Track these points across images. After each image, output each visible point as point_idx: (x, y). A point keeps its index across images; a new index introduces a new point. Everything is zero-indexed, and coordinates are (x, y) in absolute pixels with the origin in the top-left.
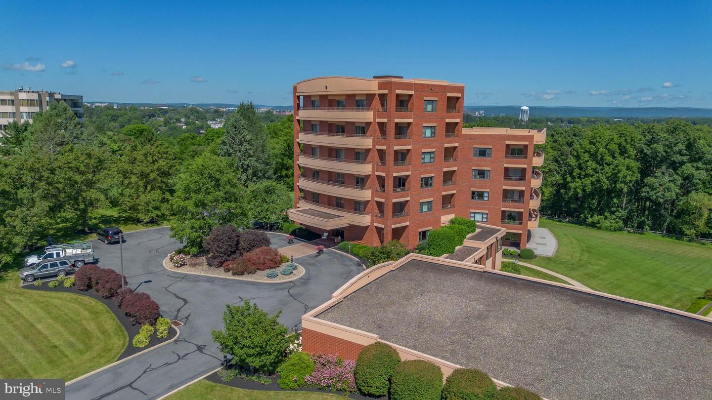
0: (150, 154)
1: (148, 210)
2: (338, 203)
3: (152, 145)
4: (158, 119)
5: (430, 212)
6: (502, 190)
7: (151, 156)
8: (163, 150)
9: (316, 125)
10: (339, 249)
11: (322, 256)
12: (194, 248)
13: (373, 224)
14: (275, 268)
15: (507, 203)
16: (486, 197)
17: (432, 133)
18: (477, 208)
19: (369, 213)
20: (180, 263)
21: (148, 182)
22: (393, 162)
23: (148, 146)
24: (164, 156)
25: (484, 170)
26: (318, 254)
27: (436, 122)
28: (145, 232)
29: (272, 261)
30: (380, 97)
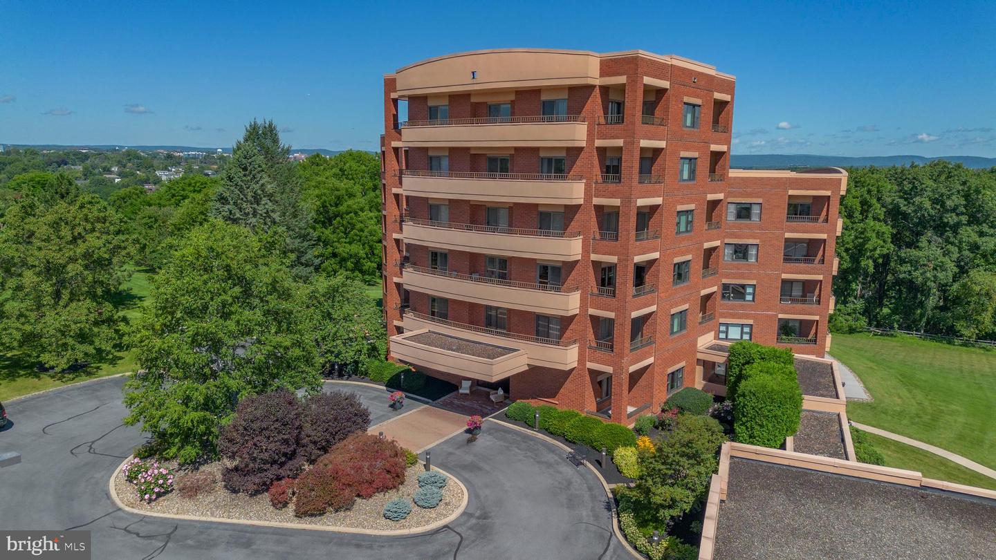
0: (67, 223)
1: (65, 345)
2: (491, 319)
3: (71, 203)
4: (72, 167)
5: (683, 332)
6: (780, 281)
7: (68, 228)
8: (96, 213)
9: (439, 158)
10: (507, 417)
11: (483, 440)
12: (188, 448)
13: (585, 365)
14: (395, 487)
15: (789, 306)
16: (749, 294)
17: (691, 172)
18: (733, 316)
19: (575, 342)
20: (157, 490)
21: (62, 283)
22: (634, 232)
23: (61, 206)
24: (98, 226)
25: (747, 245)
26: (469, 436)
27: (697, 150)
28: (58, 394)
29: (389, 472)
30: (605, 90)
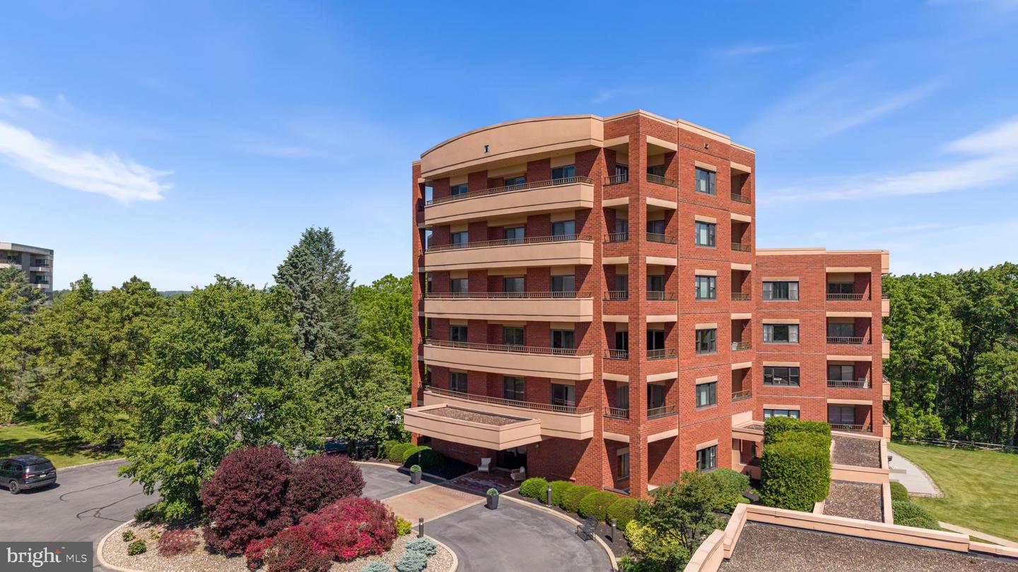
5: (713, 407)
9: (459, 233)
10: (521, 495)
13: (601, 435)
14: (379, 552)
15: (838, 390)
17: (709, 237)
18: (778, 401)
27: (715, 216)
28: (89, 470)
30: (611, 153)
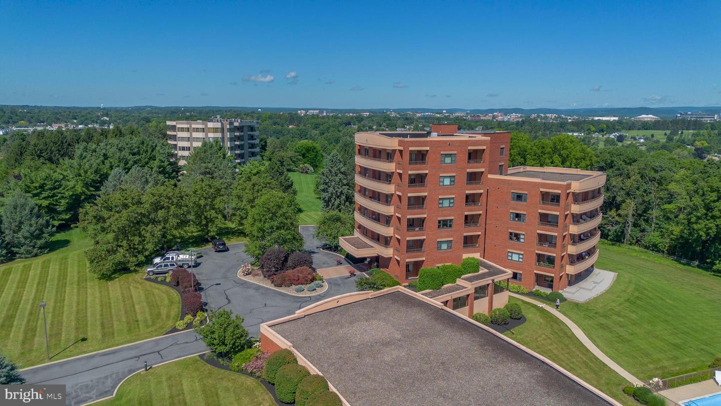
5: (449, 250)
6: (537, 234)
15: (541, 247)
16: (522, 238)
17: (451, 181)
18: (514, 249)
19: (392, 247)
20: (246, 272)
22: (407, 206)
25: (521, 214)
27: (455, 172)
